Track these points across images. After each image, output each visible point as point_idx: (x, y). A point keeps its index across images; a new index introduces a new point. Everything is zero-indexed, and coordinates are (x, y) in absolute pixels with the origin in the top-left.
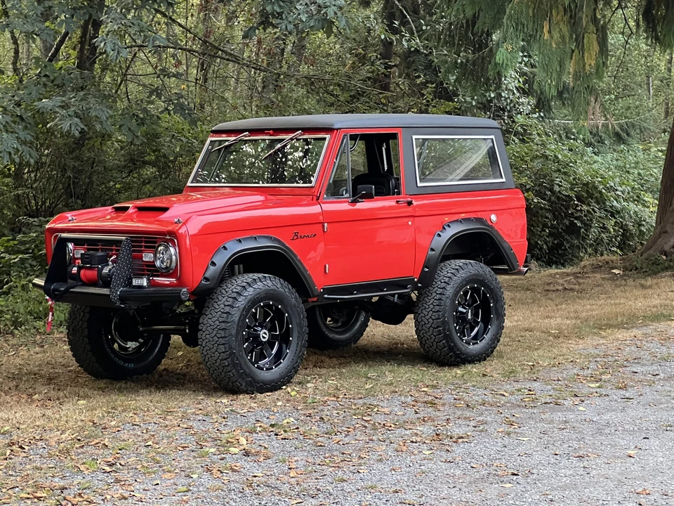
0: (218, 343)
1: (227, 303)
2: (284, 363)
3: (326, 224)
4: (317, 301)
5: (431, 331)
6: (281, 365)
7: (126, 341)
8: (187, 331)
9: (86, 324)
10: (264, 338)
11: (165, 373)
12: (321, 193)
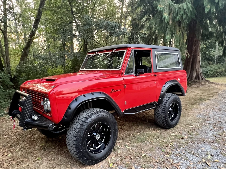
2: (107, 148)
3: (125, 85)
12: (123, 72)
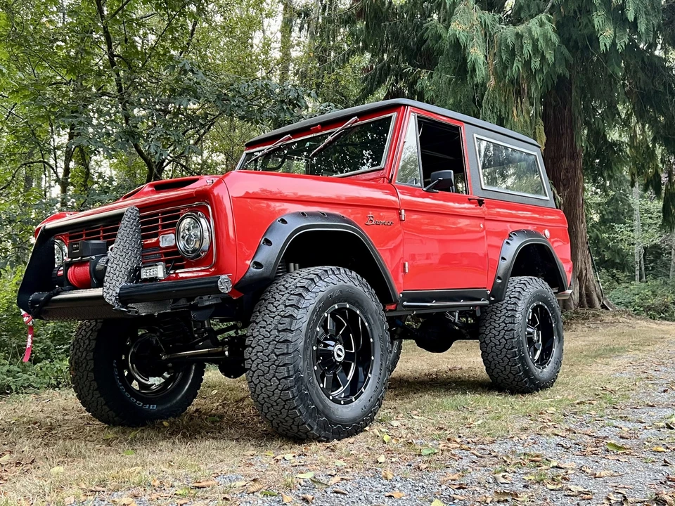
0: (277, 363)
1: (288, 303)
2: (367, 393)
3: (403, 211)
4: (395, 310)
5: (504, 354)
6: (362, 397)
7: (147, 376)
8: (227, 353)
9: (91, 354)
10: (339, 356)
11: (196, 414)
12: (392, 175)
